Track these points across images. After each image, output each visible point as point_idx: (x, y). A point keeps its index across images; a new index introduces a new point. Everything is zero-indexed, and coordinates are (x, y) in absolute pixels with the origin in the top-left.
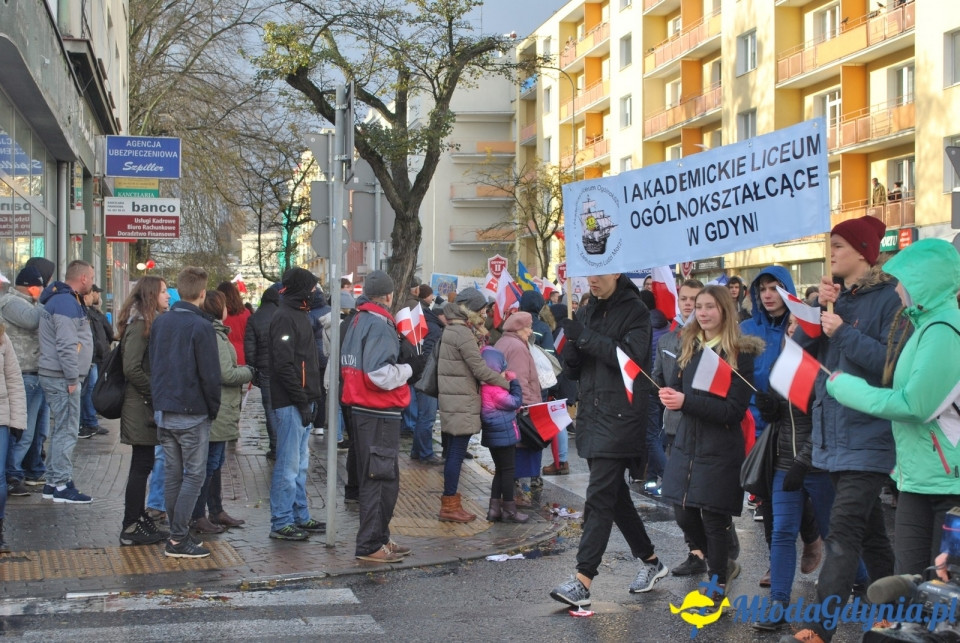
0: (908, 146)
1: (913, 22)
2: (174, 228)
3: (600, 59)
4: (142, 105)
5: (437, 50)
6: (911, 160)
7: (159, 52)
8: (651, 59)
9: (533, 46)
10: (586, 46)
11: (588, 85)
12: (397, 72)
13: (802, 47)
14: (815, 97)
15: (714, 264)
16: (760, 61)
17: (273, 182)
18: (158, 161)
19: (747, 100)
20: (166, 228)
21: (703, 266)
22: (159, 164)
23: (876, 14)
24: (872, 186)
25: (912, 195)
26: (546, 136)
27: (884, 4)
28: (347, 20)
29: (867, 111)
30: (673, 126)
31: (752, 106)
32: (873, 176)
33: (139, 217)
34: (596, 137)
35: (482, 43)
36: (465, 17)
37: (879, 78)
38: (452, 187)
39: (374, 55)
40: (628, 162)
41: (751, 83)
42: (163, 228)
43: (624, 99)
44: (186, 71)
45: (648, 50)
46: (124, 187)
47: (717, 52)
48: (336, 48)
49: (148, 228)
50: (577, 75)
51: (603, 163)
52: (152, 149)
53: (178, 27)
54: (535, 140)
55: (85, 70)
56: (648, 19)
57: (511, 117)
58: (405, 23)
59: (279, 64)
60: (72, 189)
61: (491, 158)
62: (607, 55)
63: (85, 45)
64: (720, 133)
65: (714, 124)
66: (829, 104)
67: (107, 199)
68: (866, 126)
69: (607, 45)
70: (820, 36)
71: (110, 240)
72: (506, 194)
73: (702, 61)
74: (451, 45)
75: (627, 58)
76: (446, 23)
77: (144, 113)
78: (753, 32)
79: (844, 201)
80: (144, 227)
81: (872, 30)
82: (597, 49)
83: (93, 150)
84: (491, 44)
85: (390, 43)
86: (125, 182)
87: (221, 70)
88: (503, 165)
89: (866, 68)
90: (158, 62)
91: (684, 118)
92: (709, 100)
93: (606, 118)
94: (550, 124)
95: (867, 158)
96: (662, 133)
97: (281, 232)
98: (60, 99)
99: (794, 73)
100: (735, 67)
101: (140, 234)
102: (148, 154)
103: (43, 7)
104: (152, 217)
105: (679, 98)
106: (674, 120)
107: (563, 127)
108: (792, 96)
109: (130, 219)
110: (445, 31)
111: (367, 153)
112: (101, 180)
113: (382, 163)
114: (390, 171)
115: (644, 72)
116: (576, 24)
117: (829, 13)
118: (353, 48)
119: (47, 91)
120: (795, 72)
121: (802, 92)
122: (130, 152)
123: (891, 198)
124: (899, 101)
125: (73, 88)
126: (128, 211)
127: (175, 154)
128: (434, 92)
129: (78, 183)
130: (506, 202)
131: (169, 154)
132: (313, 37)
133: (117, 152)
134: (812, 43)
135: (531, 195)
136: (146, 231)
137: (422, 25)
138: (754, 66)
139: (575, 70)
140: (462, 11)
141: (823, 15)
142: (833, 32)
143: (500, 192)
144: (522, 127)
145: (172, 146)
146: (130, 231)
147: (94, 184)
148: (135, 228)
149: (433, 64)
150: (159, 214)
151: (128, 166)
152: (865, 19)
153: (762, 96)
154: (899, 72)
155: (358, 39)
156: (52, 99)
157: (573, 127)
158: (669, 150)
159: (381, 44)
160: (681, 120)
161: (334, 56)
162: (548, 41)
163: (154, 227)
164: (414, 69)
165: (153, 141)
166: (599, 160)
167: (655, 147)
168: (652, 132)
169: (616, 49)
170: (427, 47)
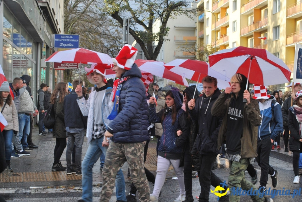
2: (76, 65)
3: (226, 8)
4: (69, 24)
5: (163, 6)
7: (74, 7)
8: (243, 8)
9: (203, 4)
10: (221, 4)
11: (222, 17)
12: (149, 13)
13: (296, 4)
14: (300, 21)
16: (281, 9)
17: (111, 50)
18: (72, 43)
19: (276, 22)
20: (74, 65)
22: (72, 44)
26: (207, 35)
30: (250, 32)
31: (278, 25)
34: (224, 35)
35: (178, 3)
38: (174, 52)
39: (141, 7)
40: (235, 44)
41: (278, 16)
42: (73, 65)
43: (234, 22)
44: (84, 12)
45: (242, 5)
47: (266, 6)
48: (129, 5)
49: (68, 65)
50: (218, 14)
51: (226, 44)
52: (69, 39)
54: (203, 36)
55: (46, 12)
57: (195, 28)
59: (109, 11)
60: (42, 52)
61: (187, 42)
62: (228, 7)
63: (46, 4)
64: (267, 34)
65: (265, 31)
69: (228, 4)
71: (56, 69)
72: (192, 54)
73: (261, 9)
74: (167, 4)
75: (235, 8)
77: (70, 26)
80: (67, 65)
82: (225, 5)
83: (50, 39)
84: (180, 4)
85: (147, 3)
86: (61, 50)
87: (95, 12)
88: (191, 45)
90: (75, 9)
91: (254, 29)
92: (263, 23)
93: (228, 29)
94: (208, 30)
96: (246, 34)
98: (36, 22)
100: (272, 11)
101: (66, 67)
102: (68, 40)
105: (253, 22)
106: (251, 29)
107: (213, 31)
108: (292, 21)
111: (139, 41)
112: (53, 49)
113: (144, 44)
114: (146, 47)
115: (241, 13)
119: (32, 19)
120: (293, 13)
121: (296, 20)
122: (62, 40)
125: (42, 18)
127: (77, 41)
128: (162, 20)
129: (44, 50)
130: (192, 57)
131: (75, 41)
133: (58, 40)
134: (299, 3)
136: (67, 66)
138: (279, 11)
139: (217, 12)
143: (190, 54)
144: (199, 31)
145: (77, 38)
146: (62, 66)
147: (50, 51)
148: (64, 65)
149: (161, 11)
151: (62, 44)
153: (282, 21)
155: (136, 2)
156: (34, 22)
157: (216, 32)
158: (249, 40)
159: (144, 3)
160: (253, 29)
161: (128, 8)
162: (208, 2)
163: (70, 65)
164: (155, 12)
165: (70, 36)
166: (225, 43)
167: (244, 39)
168: (243, 34)
169: (231, 5)
170: (159, 5)
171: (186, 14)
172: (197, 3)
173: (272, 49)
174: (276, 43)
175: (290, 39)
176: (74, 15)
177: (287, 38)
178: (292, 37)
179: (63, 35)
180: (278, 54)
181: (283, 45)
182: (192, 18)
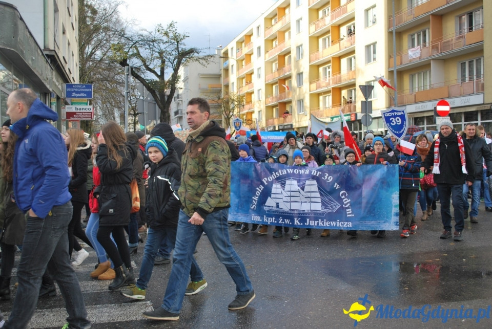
0: (354, 85)
1: (354, 42)
2: (90, 116)
3: (250, 55)
5: (174, 53)
6: (355, 89)
7: (92, 53)
8: (267, 55)
10: (245, 50)
11: (246, 64)
12: (161, 61)
13: (318, 50)
14: (323, 68)
15: (289, 127)
16: (304, 55)
18: (85, 92)
19: (299, 69)
20: (88, 116)
21: (285, 127)
22: (85, 94)
23: (342, 39)
24: (342, 99)
25: (355, 102)
26: (232, 82)
28: (140, 42)
29: (340, 73)
30: (275, 79)
31: (301, 72)
32: (342, 95)
33: (78, 112)
34: (249, 82)
35: (189, 50)
36: (183, 41)
37: (344, 61)
39: (152, 55)
40: (260, 91)
41: (301, 63)
42: (86, 116)
43: (259, 69)
44: (101, 59)
45: (266, 51)
46: (75, 102)
47: (290, 52)
48: (139, 52)
50: (242, 60)
51: (251, 91)
52: (82, 88)
53: (98, 45)
54: (228, 84)
55: (53, 60)
56: (266, 41)
57: (220, 75)
58: (162, 44)
59: (117, 59)
60: (51, 103)
61: (210, 90)
62: (252, 54)
63: (54, 52)
64: (291, 81)
65: (289, 77)
66: (328, 70)
67: (66, 106)
68: (340, 78)
69: (252, 50)
70: (324, 47)
71: (70, 121)
73: (285, 55)
74: (178, 51)
75: (259, 54)
76: (176, 44)
78: (301, 45)
79: (333, 104)
80: (80, 116)
81: (341, 45)
82: (249, 51)
83: (60, 88)
84: (192, 51)
85: (157, 50)
86: (75, 100)
88: (215, 92)
89: (339, 58)
90: (92, 57)
92: (287, 69)
93: (253, 76)
94: (233, 78)
95: (340, 89)
96: (271, 81)
97: (132, 117)
98: (41, 71)
99: (316, 59)
100: (295, 59)
101: (79, 118)
102: (81, 90)
103: (32, 39)
104: (83, 112)
105: (277, 68)
106: (275, 76)
107: (238, 79)
108: (315, 68)
109: (75, 113)
110: (176, 46)
112: (64, 99)
113: (155, 93)
115: (265, 59)
116: (242, 42)
117: (327, 39)
118: (144, 52)
119: (35, 69)
121: (319, 66)
122: (74, 89)
123: (348, 103)
124: (351, 69)
125: (49, 67)
126: (74, 110)
127: (90, 90)
128: (173, 68)
129: (54, 101)
131: (88, 90)
132: (128, 49)
133: (69, 90)
134: (322, 49)
135: (227, 102)
137: (167, 44)
138: (302, 57)
140: (182, 39)
141: (325, 39)
142: (329, 45)
143: (213, 102)
144: (224, 79)
145: (90, 87)
146: (75, 117)
147: (62, 101)
148: (77, 116)
149: (172, 58)
150: (85, 111)
151: (74, 94)
152: (339, 41)
154: (351, 59)
155: (146, 49)
156: (37, 71)
157: (240, 79)
158: (274, 87)
159: (154, 51)
160: (277, 76)
161: (138, 55)
162: (232, 48)
163: (83, 116)
164: (166, 60)
165: (82, 85)
166: (249, 91)
167: (269, 86)
168: (268, 80)
169: (255, 52)
170: (170, 52)
171: (198, 61)
172: (222, 49)
173: (296, 97)
174: (299, 90)
175: (314, 86)
176: (91, 63)
177: (311, 85)
178: (315, 84)
179: (75, 85)
180: (303, 101)
181: (306, 92)
182: (204, 65)
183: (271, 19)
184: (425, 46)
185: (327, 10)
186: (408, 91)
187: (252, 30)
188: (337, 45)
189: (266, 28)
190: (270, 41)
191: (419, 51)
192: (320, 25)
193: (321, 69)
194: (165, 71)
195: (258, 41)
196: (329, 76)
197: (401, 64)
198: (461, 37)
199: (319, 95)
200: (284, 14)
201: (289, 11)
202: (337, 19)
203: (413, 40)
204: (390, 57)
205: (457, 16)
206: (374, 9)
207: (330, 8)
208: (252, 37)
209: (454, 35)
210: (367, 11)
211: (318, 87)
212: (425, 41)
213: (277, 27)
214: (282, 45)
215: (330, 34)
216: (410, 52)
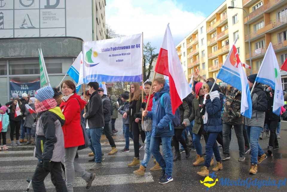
1: (229, 48)
8: (188, 55)
10: (178, 54)
13: (212, 52)
23: (223, 47)
27: (224, 45)
29: (222, 62)
31: (204, 62)
33: (107, 84)
36: (154, 51)
37: (224, 57)
40: (186, 72)
41: (204, 58)
43: (184, 62)
45: (188, 54)
47: (198, 54)
56: (188, 49)
62: (181, 55)
64: (199, 67)
65: (199, 65)
66: (217, 61)
69: (181, 54)
70: (215, 51)
73: (196, 55)
74: (152, 55)
78: (204, 51)
81: (223, 50)
89: (222, 55)
92: (197, 62)
99: (211, 57)
100: (201, 56)
105: (193, 61)
108: (210, 60)
110: (150, 53)
117: (216, 47)
121: (212, 60)
128: (149, 63)
137: (147, 52)
138: (204, 56)
142: (217, 50)
149: (149, 58)
150: (110, 83)
152: (221, 48)
153: (206, 60)
158: (192, 70)
160: (193, 65)
164: (146, 59)
167: (189, 69)
168: (189, 67)
169: (183, 54)
170: (148, 56)
173: (202, 73)
174: (204, 70)
175: (210, 69)
181: (207, 72)
183: (190, 39)
184: (263, 48)
185: (215, 34)
186: (256, 69)
187: (181, 45)
188: (220, 50)
189: (187, 44)
190: (189, 49)
191: (260, 50)
192: (212, 41)
193: (213, 61)
194: (146, 64)
195: (184, 49)
196: (217, 64)
197: (252, 57)
198: (281, 43)
199: (213, 72)
200: (195, 37)
201: (198, 35)
202: (220, 38)
203: (257, 46)
204: (246, 54)
205: (278, 34)
206: (238, 32)
207: (216, 33)
208: (181, 48)
209: (277, 42)
210: (234, 33)
211: (213, 69)
212: (263, 46)
213: (192, 43)
214: (195, 51)
215: (217, 45)
216: (256, 51)
